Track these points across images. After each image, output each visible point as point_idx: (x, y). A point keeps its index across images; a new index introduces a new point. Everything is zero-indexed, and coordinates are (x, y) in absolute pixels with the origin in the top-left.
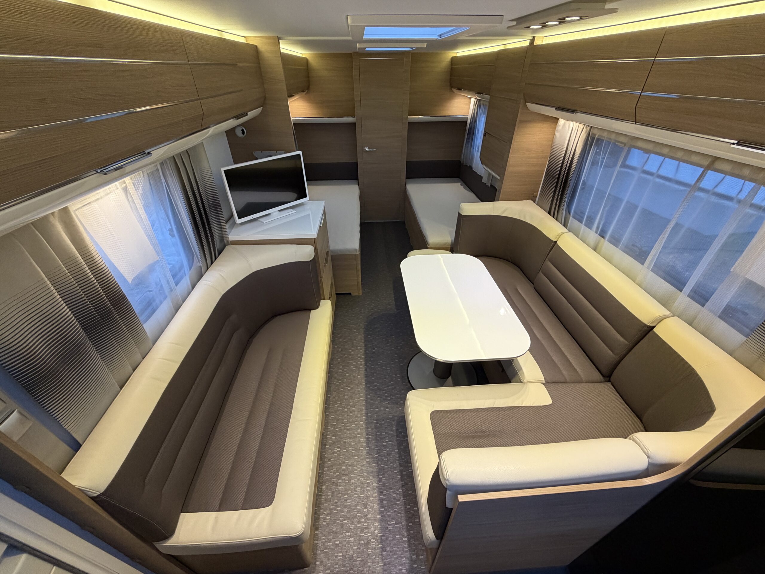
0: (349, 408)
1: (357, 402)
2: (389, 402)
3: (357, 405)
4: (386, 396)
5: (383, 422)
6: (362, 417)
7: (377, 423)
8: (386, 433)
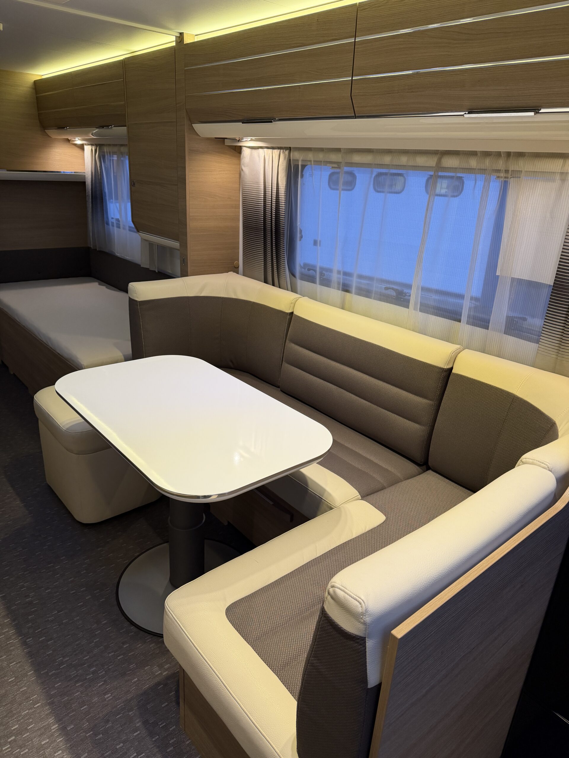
0: (15, 740)
1: (28, 719)
2: (105, 681)
3: (31, 723)
4: (93, 673)
5: (110, 725)
6: (55, 741)
7: (96, 735)
8: (124, 742)
